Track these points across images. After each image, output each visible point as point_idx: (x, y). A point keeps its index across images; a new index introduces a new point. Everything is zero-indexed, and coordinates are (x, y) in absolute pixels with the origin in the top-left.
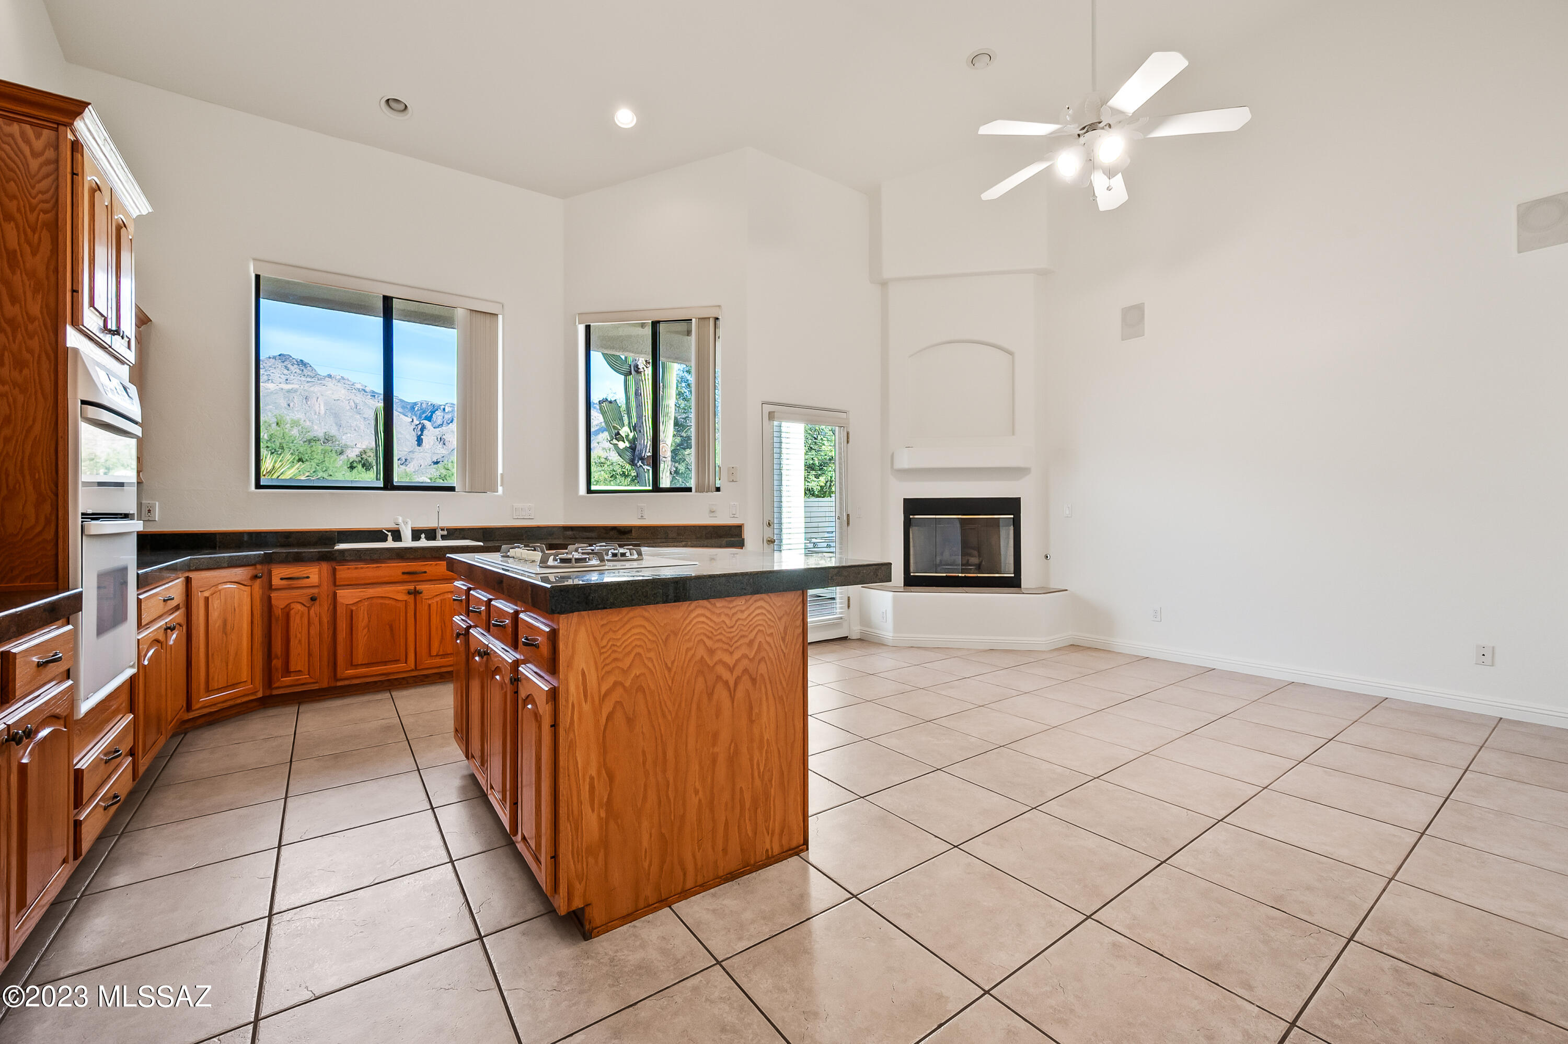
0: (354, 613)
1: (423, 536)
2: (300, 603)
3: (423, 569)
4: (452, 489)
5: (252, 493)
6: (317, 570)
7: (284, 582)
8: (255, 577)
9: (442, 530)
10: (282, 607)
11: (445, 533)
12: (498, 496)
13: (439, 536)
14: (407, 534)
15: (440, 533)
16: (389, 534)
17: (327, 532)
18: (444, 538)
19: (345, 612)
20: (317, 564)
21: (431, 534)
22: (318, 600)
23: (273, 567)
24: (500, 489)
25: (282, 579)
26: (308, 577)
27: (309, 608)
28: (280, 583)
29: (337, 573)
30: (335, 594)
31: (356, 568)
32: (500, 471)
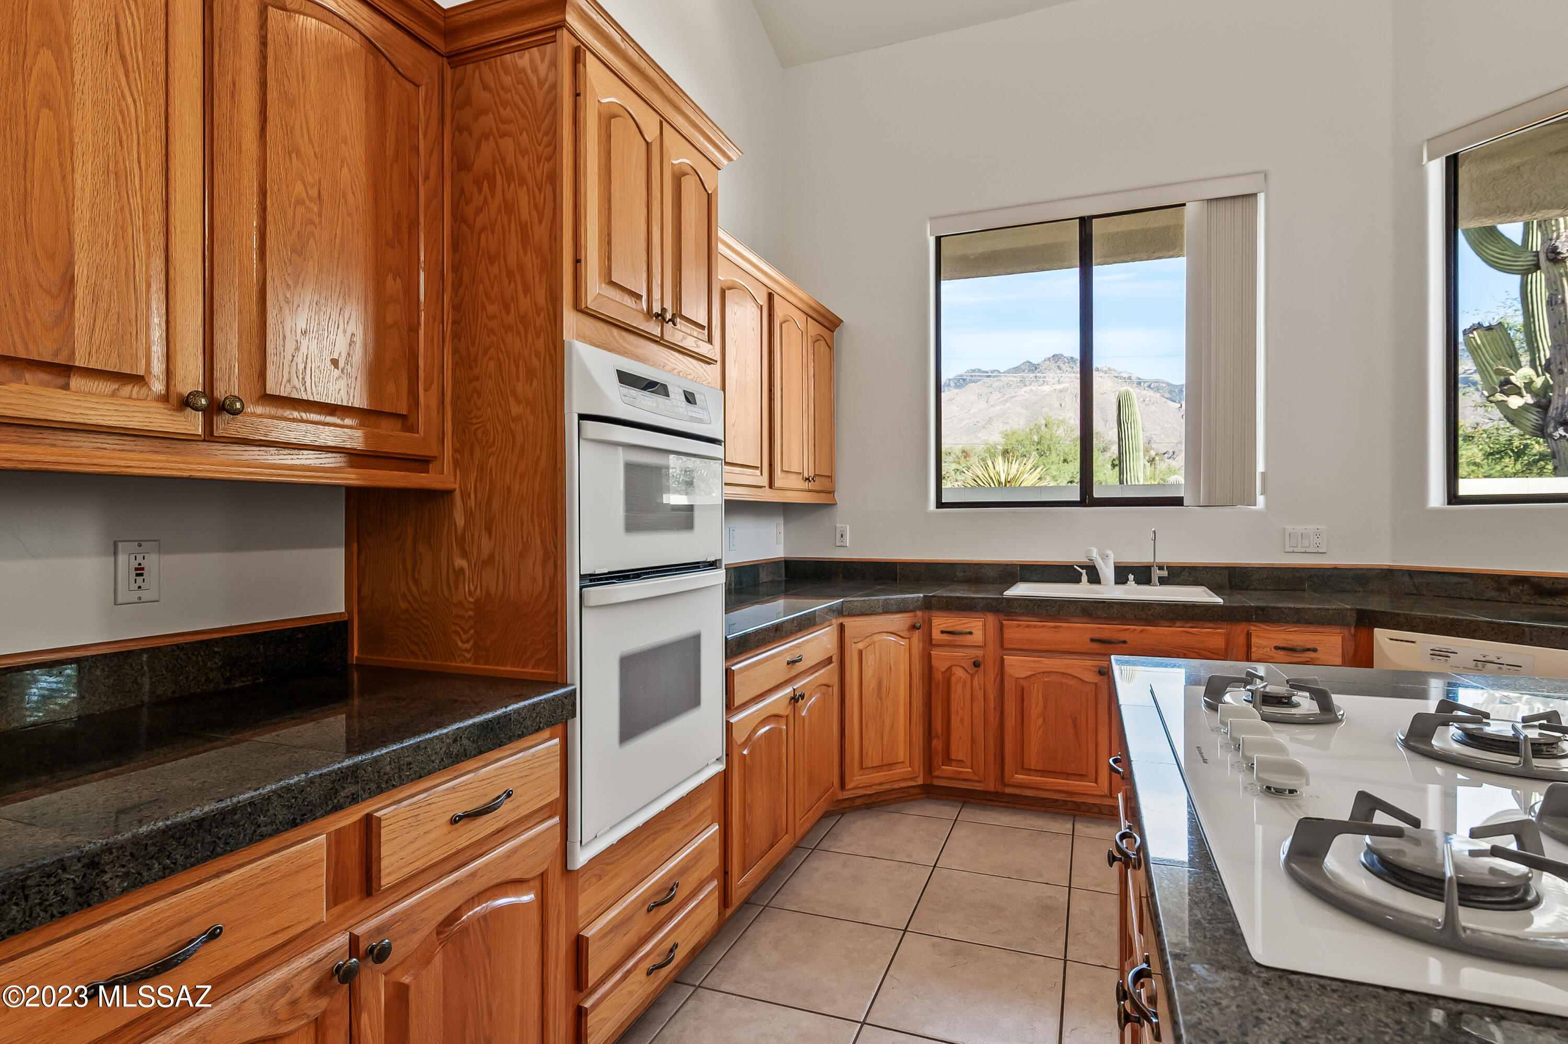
0: (1025, 691)
1: (1131, 577)
2: (963, 667)
3: (1122, 636)
4: (1177, 502)
5: (932, 513)
6: (981, 623)
7: (945, 637)
8: (914, 627)
9: (1161, 568)
10: (943, 670)
11: (1165, 573)
12: (1258, 513)
13: (1155, 579)
14: (1107, 572)
15: (1156, 574)
16: (1084, 572)
17: (1007, 565)
18: (1163, 581)
19: (1014, 689)
20: (982, 615)
21: (1143, 574)
22: (982, 666)
23: (933, 615)
24: (1261, 500)
25: (942, 632)
26: (971, 633)
27: (972, 676)
28: (940, 638)
29: (1006, 631)
30: (1002, 660)
31: (1028, 626)
32: (1260, 467)
